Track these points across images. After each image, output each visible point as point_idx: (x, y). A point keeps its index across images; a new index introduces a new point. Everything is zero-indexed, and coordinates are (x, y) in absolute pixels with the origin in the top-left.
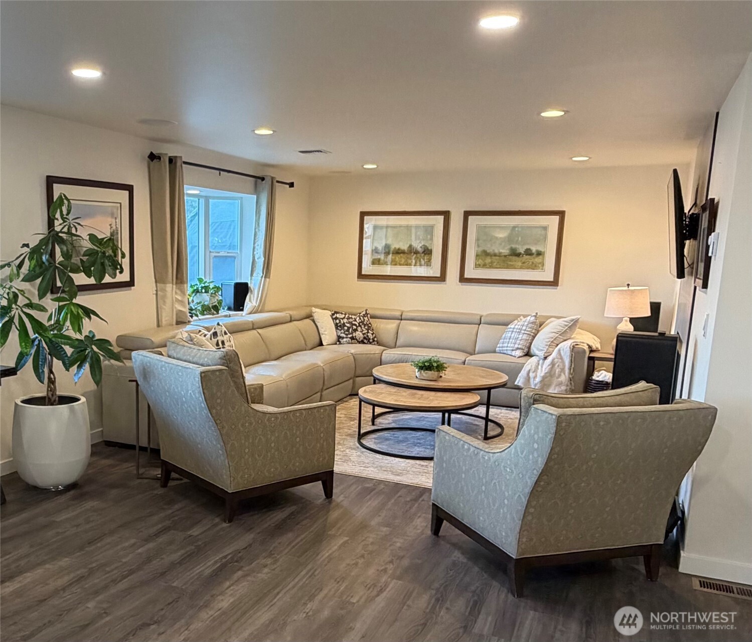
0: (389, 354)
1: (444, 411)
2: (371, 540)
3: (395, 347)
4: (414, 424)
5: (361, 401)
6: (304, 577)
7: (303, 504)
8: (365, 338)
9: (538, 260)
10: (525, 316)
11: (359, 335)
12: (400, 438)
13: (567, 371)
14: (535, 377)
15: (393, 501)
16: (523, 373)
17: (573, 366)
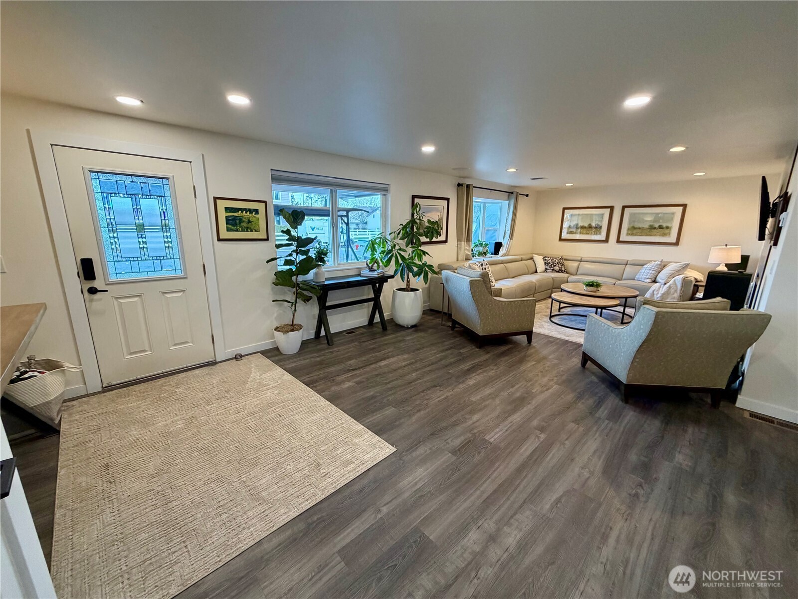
0: (572, 278)
1: (597, 307)
2: (547, 365)
3: (576, 275)
4: (582, 313)
5: (552, 300)
6: (510, 377)
7: (516, 344)
8: (560, 270)
9: (667, 231)
10: (655, 261)
11: (557, 268)
12: (573, 319)
13: (679, 291)
14: (657, 294)
15: (562, 348)
16: (650, 291)
17: (683, 289)
